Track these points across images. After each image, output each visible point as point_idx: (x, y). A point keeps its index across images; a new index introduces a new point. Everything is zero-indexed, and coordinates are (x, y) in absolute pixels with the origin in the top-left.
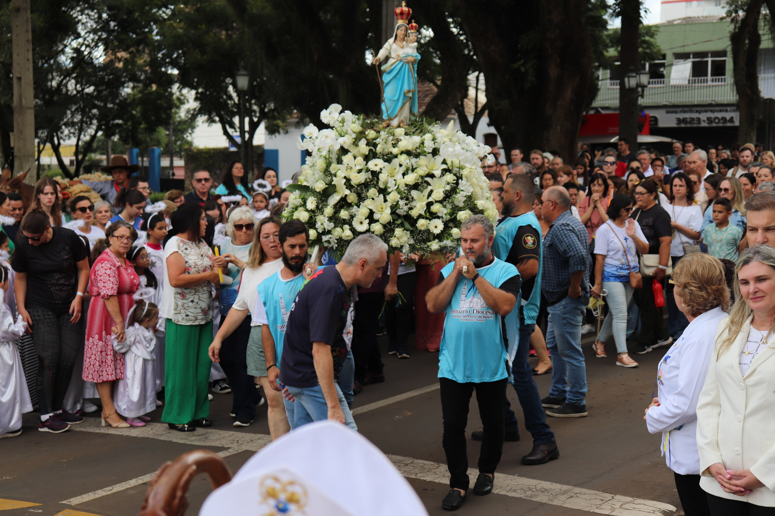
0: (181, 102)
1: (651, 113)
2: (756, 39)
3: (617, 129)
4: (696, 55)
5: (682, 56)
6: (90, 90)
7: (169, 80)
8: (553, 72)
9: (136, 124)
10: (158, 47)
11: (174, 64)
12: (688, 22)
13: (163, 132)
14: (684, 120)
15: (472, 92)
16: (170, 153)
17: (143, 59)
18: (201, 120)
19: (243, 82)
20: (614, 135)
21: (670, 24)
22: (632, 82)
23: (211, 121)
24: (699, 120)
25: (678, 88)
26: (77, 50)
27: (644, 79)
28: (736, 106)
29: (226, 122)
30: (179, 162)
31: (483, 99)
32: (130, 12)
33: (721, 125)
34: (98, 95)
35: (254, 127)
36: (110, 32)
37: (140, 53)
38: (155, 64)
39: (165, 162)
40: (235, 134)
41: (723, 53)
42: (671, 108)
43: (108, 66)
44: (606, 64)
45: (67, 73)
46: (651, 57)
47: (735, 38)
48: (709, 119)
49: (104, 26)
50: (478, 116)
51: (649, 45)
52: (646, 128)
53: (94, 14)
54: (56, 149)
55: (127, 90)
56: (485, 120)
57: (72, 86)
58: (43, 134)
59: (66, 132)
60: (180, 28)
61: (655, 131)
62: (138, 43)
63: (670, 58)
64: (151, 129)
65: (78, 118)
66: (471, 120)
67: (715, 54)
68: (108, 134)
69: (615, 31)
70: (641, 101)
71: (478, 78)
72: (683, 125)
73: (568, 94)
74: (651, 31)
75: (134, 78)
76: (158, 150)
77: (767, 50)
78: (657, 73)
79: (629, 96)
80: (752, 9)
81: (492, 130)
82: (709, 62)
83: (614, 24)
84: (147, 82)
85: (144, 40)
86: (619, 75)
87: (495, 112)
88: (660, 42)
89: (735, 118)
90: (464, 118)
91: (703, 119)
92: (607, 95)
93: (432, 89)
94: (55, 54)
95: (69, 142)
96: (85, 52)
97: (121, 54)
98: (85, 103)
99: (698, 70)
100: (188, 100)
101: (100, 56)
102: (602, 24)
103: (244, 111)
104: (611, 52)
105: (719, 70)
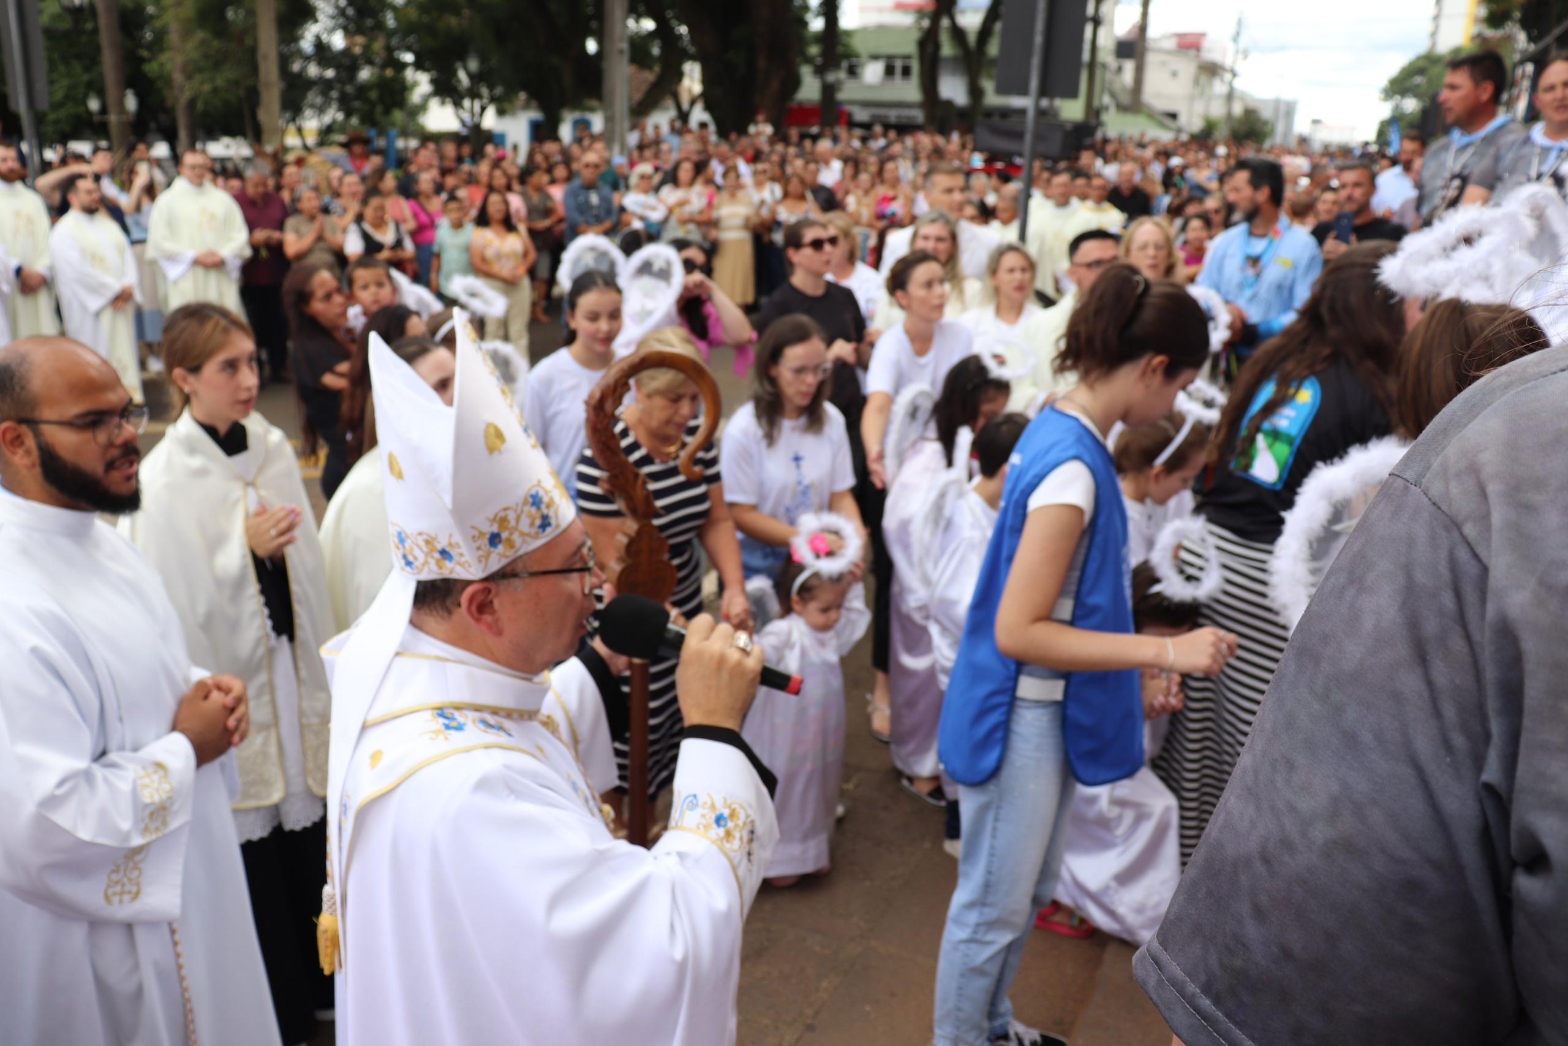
0: (415, 84)
1: (848, 108)
2: (937, 47)
3: (816, 120)
4: (888, 57)
5: (875, 57)
6: (330, 73)
7: (404, 66)
8: (762, 63)
9: (372, 105)
11: (409, 49)
12: (881, 29)
13: (398, 115)
14: (875, 115)
15: (686, 82)
16: (405, 134)
17: (378, 45)
18: (434, 104)
19: (473, 65)
20: (812, 125)
21: (865, 30)
22: (831, 77)
23: (443, 103)
24: (888, 117)
25: (871, 87)
26: (318, 38)
27: (842, 75)
28: (922, 105)
29: (458, 104)
30: (413, 143)
31: (697, 88)
33: (906, 120)
34: (337, 79)
35: (483, 109)
36: (347, 18)
37: (375, 39)
39: (400, 143)
40: (466, 116)
41: (910, 57)
42: (866, 104)
43: (346, 52)
44: (809, 60)
45: (307, 58)
46: (848, 56)
47: (921, 45)
48: (899, 117)
49: (342, 13)
50: (693, 102)
51: (847, 46)
52: (845, 120)
54: (300, 130)
55: (365, 74)
56: (699, 107)
57: (313, 70)
58: (288, 115)
59: (308, 112)
60: (413, 14)
62: (373, 29)
63: (864, 59)
64: (387, 112)
65: (319, 100)
66: (685, 105)
67: (904, 57)
68: (348, 114)
69: (818, 32)
70: (840, 96)
71: (692, 70)
72: (875, 120)
73: (775, 85)
74: (848, 33)
75: (370, 62)
76: (393, 132)
77: (947, 59)
78: (853, 72)
79: (829, 90)
80: (935, 18)
81: (706, 117)
82: (898, 64)
83: (817, 24)
84: (384, 66)
85: (380, 26)
86: (820, 71)
87: (709, 99)
88: (858, 45)
89: (919, 116)
90: (679, 107)
91: (893, 115)
92: (809, 89)
93: (649, 76)
94: (296, 39)
95: (312, 123)
96: (324, 38)
97: (360, 40)
98: (326, 86)
99: (889, 71)
100: (421, 83)
101: (338, 41)
102: (804, 24)
103: (474, 94)
104: (814, 50)
105: (906, 72)
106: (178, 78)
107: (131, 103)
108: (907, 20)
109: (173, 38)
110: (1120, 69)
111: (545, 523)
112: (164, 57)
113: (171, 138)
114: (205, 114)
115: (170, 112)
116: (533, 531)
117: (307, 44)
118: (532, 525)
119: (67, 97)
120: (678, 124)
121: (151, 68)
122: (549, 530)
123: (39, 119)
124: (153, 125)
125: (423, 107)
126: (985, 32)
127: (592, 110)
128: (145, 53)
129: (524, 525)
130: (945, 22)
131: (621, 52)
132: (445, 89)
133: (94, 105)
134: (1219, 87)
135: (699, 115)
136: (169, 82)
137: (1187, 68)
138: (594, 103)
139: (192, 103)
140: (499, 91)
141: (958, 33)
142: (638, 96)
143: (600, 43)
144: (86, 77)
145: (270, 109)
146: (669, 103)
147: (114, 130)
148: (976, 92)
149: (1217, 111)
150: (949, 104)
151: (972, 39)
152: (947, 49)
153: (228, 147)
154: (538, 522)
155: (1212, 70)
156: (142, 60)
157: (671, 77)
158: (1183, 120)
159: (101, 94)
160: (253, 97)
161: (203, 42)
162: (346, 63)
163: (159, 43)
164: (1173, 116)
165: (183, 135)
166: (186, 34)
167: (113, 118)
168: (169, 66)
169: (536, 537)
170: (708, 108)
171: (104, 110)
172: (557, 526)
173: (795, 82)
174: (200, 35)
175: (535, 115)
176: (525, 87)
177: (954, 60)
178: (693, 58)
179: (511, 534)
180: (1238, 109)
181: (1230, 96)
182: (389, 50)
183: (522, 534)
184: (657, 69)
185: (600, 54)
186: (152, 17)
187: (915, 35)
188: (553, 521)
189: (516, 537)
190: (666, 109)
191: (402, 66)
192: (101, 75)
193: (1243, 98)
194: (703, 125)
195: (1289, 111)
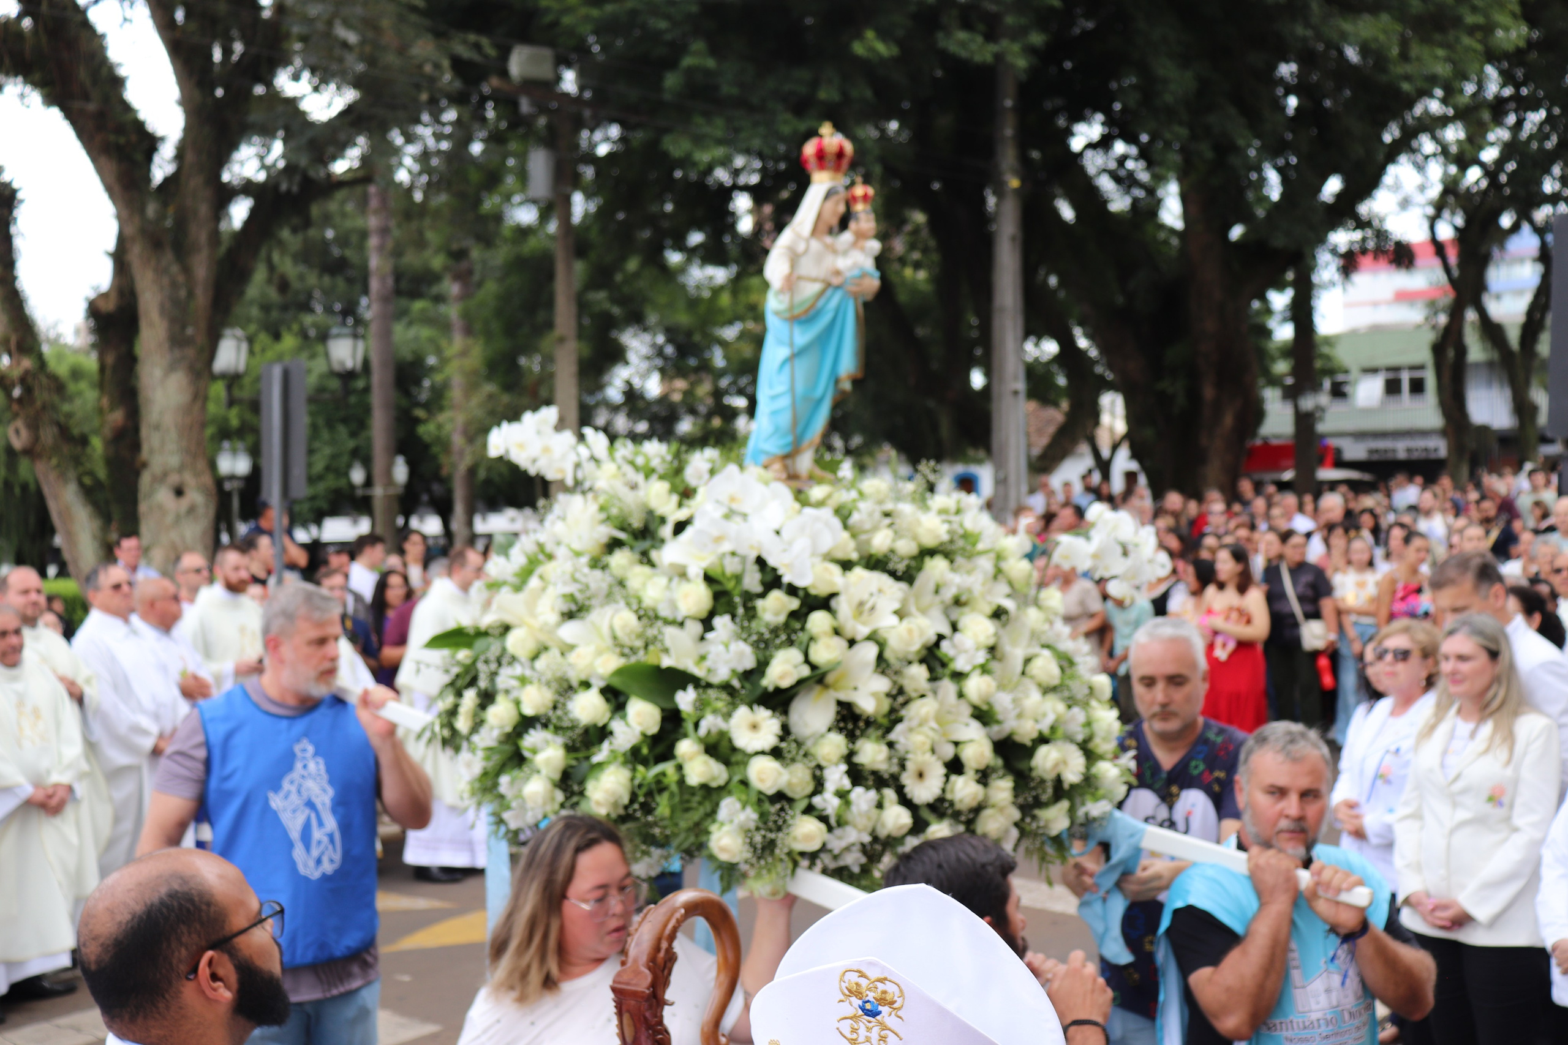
1: (1334, 442)
2: (1462, 351)
3: (1290, 462)
4: (1389, 369)
5: (1373, 371)
8: (1208, 392)
10: (721, 373)
12: (1377, 331)
14: (1377, 451)
15: (1105, 419)
17: (704, 389)
20: (1285, 469)
21: (1353, 334)
22: (1307, 403)
24: (1394, 451)
25: (1367, 411)
26: (628, 383)
27: (1323, 399)
28: (1444, 433)
31: (1120, 427)
32: (689, 334)
33: (1423, 456)
36: (665, 358)
37: (699, 382)
41: (1421, 367)
42: (1360, 436)
43: (663, 401)
44: (1274, 381)
45: (615, 409)
46: (1331, 372)
47: (1438, 349)
49: (660, 352)
50: (1115, 447)
51: (1328, 358)
52: (1329, 459)
53: (647, 337)
56: (1124, 453)
61: (1340, 463)
62: (697, 370)
63: (1355, 373)
66: (1105, 453)
67: (1413, 368)
69: (1285, 342)
70: (1321, 428)
71: (1113, 403)
72: (1375, 457)
73: (1228, 420)
74: (1329, 341)
75: (693, 411)
77: (1477, 365)
78: (1339, 392)
79: (1305, 422)
80: (1456, 313)
81: (1134, 466)
82: (1405, 377)
83: (1284, 332)
84: (709, 416)
85: (705, 367)
86: (1292, 394)
87: (1136, 442)
88: (1343, 355)
89: (1440, 447)
90: (1097, 453)
91: (1401, 449)
92: (1278, 421)
93: (1056, 416)
94: (600, 387)
96: (637, 382)
97: (681, 384)
99: (1392, 387)
101: (653, 387)
102: (1267, 333)
104: (1282, 367)
105: (1417, 387)
106: (458, 441)
107: (401, 472)
108: (1414, 315)
109: (456, 393)
112: (442, 417)
113: (444, 511)
114: (488, 482)
115: (446, 482)
117: (614, 392)
119: (328, 468)
120: (1096, 478)
121: (426, 430)
124: (425, 498)
126: (1532, 325)
127: (979, 462)
128: (420, 413)
130: (1471, 315)
131: (1015, 384)
133: (357, 476)
135: (1123, 462)
136: (447, 446)
138: (981, 454)
139: (472, 471)
140: (857, 441)
141: (1492, 331)
142: (1041, 442)
143: (988, 374)
144: (351, 444)
146: (1084, 448)
147: (378, 505)
148: (1523, 409)
150: (1484, 429)
151: (1513, 336)
152: (1476, 351)
153: (513, 520)
156: (417, 421)
157: (1084, 416)
159: (367, 462)
161: (491, 397)
162: (663, 413)
163: (437, 401)
165: (459, 509)
166: (471, 387)
167: (378, 491)
168: (448, 427)
170: (1135, 455)
171: (369, 482)
173: (1255, 414)
174: (490, 388)
176: (892, 439)
177: (1490, 365)
178: (1114, 388)
182: (718, 394)
184: (1065, 405)
185: (987, 390)
186: (432, 369)
187: (1429, 337)
190: (1081, 455)
192: (369, 440)
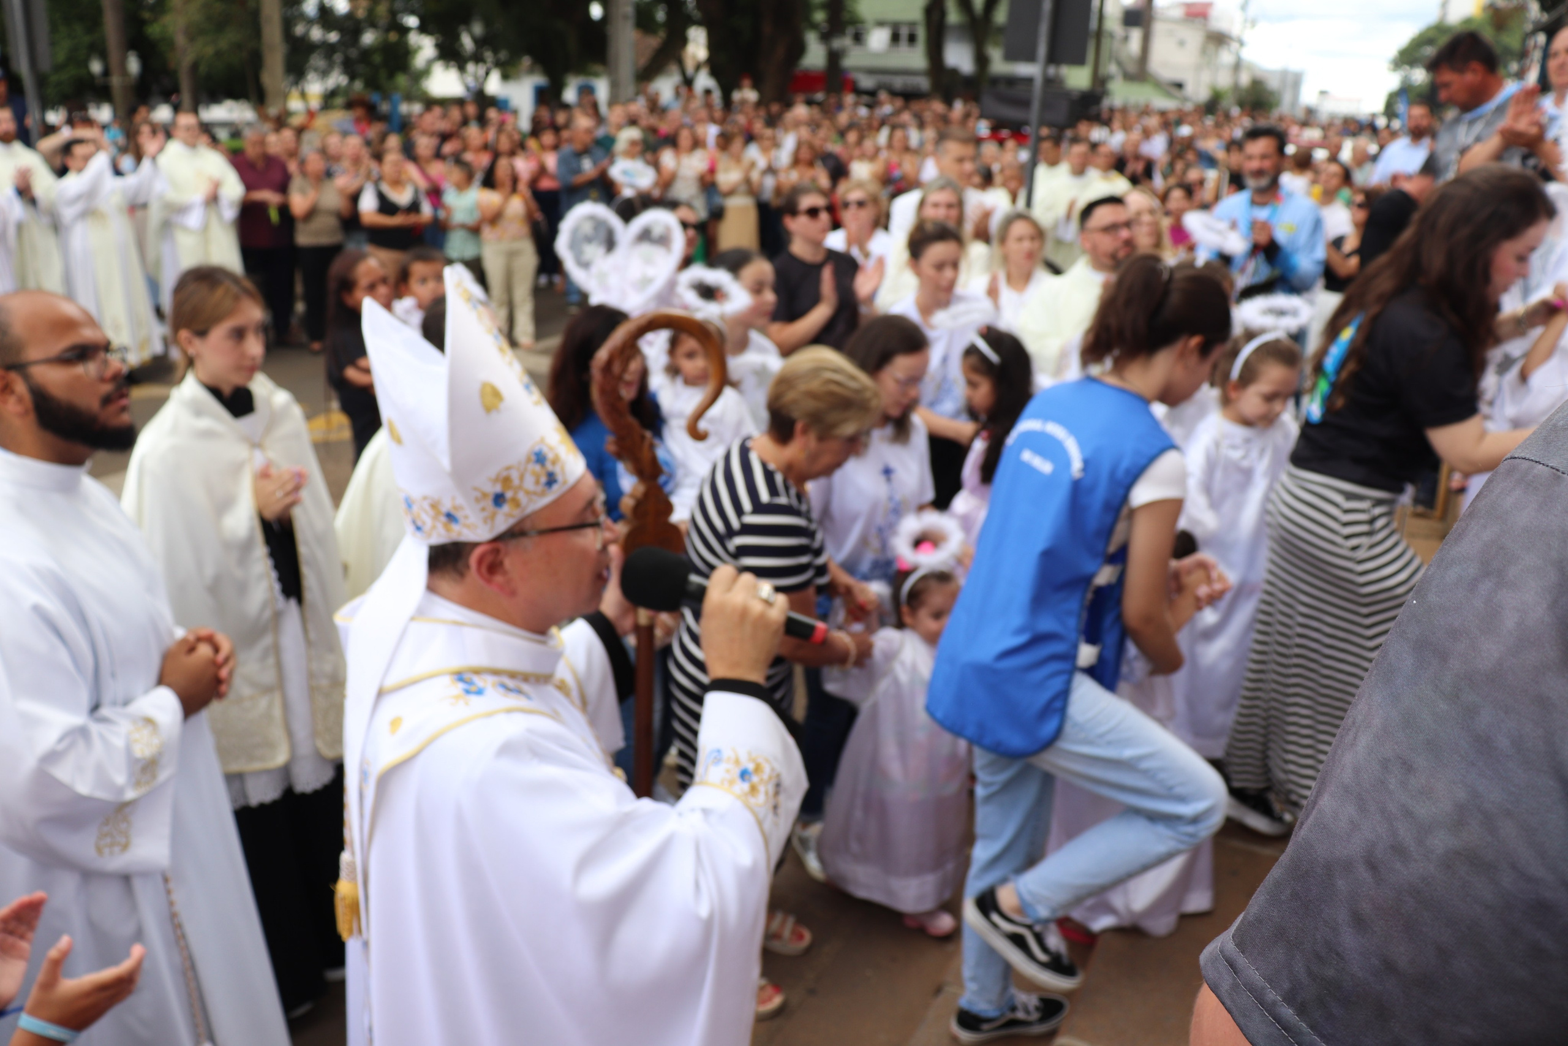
0: (419, 48)
1: (853, 75)
2: (943, 14)
3: (821, 86)
4: (894, 24)
5: (881, 24)
6: (333, 37)
7: (408, 30)
8: (767, 29)
9: (376, 68)
11: (413, 12)
13: (402, 80)
14: (879, 82)
15: (691, 48)
16: (409, 98)
17: (382, 9)
18: (438, 67)
19: (478, 29)
20: (817, 92)
22: (837, 43)
23: (447, 67)
25: (877, 55)
27: (847, 41)
28: (927, 73)
29: (462, 68)
30: (417, 108)
31: (702, 54)
33: (912, 88)
34: (341, 42)
35: (487, 74)
38: (393, 14)
39: (404, 108)
40: (470, 81)
41: (917, 24)
42: (871, 71)
43: (350, 16)
44: (814, 26)
45: (310, 22)
46: (853, 22)
47: (927, 11)
48: (906, 84)
50: (698, 67)
51: (853, 11)
52: (850, 87)
54: (303, 95)
55: (369, 38)
56: (704, 73)
57: (316, 34)
58: (291, 79)
59: (311, 76)
63: (869, 25)
64: (391, 75)
65: (322, 64)
66: (690, 71)
67: (910, 24)
68: (352, 77)
70: (846, 63)
71: (698, 35)
73: (780, 50)
75: (374, 26)
76: (397, 96)
77: (953, 26)
78: (858, 38)
79: (834, 57)
81: (710, 83)
82: (904, 32)
84: (387, 30)
86: (826, 37)
87: (714, 65)
88: (865, 11)
89: (924, 83)
90: (683, 72)
91: (898, 82)
92: (815, 56)
93: (654, 42)
95: (315, 88)
97: (364, 3)
98: (329, 50)
99: (895, 38)
100: (425, 47)
103: (478, 58)
104: (820, 16)
105: (912, 39)
106: (180, 40)
107: (134, 65)
110: (1126, 39)
111: (551, 480)
112: (167, 19)
113: (174, 100)
114: (209, 77)
115: (173, 75)
116: (539, 488)
117: (309, 7)
118: (537, 482)
119: (69, 59)
120: (682, 90)
121: (154, 30)
122: (555, 487)
123: (41, 81)
124: (155, 88)
125: (426, 72)
127: (596, 75)
128: (146, 15)
129: (529, 483)
131: (625, 17)
132: (450, 54)
133: (96, 67)
134: (1226, 57)
135: (704, 81)
136: (171, 43)
137: (1194, 37)
138: (598, 68)
139: (195, 67)
140: (503, 55)
142: (643, 61)
143: (605, 7)
144: (87, 39)
145: (273, 72)
147: (117, 92)
148: (982, 60)
149: (1224, 81)
150: (954, 72)
151: (979, 5)
152: (953, 16)
153: (231, 110)
154: (543, 479)
155: (1219, 39)
156: (144, 22)
157: (675, 43)
158: (1190, 89)
159: (104, 57)
160: (256, 60)
162: (350, 26)
163: (160, 6)
164: (1179, 86)
165: (185, 97)
167: (116, 81)
168: (171, 28)
169: (542, 494)
170: (713, 73)
171: (106, 73)
172: (565, 482)
173: (799, 49)
175: (539, 79)
176: (529, 51)
177: (960, 27)
178: (699, 23)
179: (516, 493)
180: (1245, 79)
181: (1237, 66)
183: (528, 493)
184: (662, 34)
185: (605, 19)
188: (560, 478)
189: (522, 497)
190: (671, 74)
191: (405, 30)
192: (103, 37)
193: (1250, 67)
194: (708, 92)
195: (1296, 81)
